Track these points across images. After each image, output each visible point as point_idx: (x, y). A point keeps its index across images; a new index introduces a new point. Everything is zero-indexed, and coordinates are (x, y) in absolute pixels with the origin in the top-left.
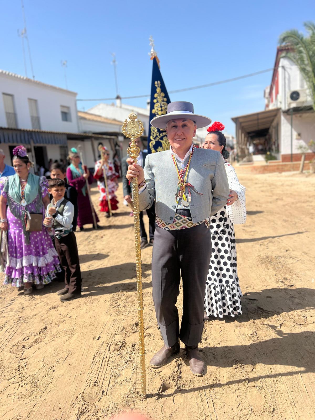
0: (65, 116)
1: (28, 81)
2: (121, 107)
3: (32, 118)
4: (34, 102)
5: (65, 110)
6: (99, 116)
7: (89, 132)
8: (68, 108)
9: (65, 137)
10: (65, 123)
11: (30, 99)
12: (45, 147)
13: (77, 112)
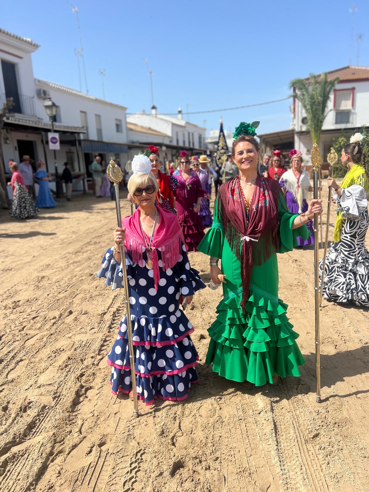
0: (118, 127)
1: (96, 100)
2: (156, 117)
3: (97, 130)
4: (98, 117)
5: (118, 123)
6: (135, 125)
7: (137, 142)
8: (120, 121)
9: (126, 147)
10: (119, 134)
11: (96, 115)
12: (105, 155)
13: (127, 123)
